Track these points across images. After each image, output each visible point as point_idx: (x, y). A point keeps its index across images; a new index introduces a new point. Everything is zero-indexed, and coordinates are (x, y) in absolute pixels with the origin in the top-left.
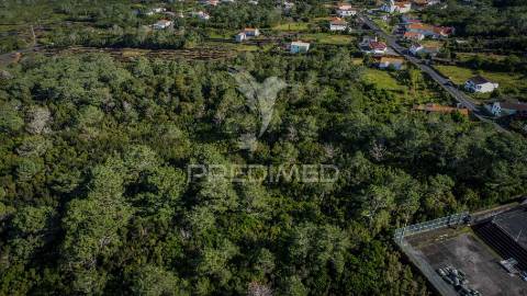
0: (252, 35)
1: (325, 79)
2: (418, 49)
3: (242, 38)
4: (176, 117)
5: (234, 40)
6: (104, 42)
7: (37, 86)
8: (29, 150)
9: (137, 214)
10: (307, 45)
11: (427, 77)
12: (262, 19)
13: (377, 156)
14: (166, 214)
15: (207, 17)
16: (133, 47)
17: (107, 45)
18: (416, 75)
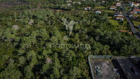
0: (89, 9)
1: (98, 21)
2: (131, 16)
3: (86, 9)
4: (58, 25)
5: (83, 10)
6: (54, 8)
7: (34, 15)
8: (26, 27)
9: (38, 42)
10: (100, 12)
11: (128, 23)
12: (93, 5)
14: (42, 43)
15: (80, 4)
16: (60, 9)
18: (125, 22)
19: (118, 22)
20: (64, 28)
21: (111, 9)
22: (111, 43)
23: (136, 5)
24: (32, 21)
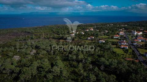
0: (92, 38)
1: (102, 50)
2: (135, 44)
3: (89, 39)
4: (61, 55)
5: (87, 39)
6: (57, 38)
7: (37, 46)
9: (38, 73)
10: (104, 41)
11: (133, 51)
12: (96, 35)
13: (102, 69)
15: (83, 34)
16: (63, 39)
17: (58, 39)
18: (130, 51)
19: (123, 51)
20: (67, 58)
21: (114, 37)
22: (117, 72)
23: (139, 34)
24: (34, 51)
